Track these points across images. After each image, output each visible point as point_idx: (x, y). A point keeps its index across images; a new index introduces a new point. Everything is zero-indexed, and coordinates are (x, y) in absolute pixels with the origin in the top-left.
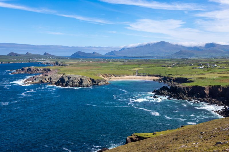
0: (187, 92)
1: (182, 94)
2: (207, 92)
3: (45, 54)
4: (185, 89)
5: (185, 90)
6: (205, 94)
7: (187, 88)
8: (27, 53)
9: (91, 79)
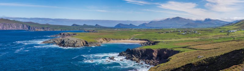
0: (141, 54)
1: (137, 56)
2: (155, 54)
3: (96, 25)
4: (139, 51)
5: (139, 53)
6: (153, 56)
7: (141, 51)
8: (84, 25)
9: (85, 41)
